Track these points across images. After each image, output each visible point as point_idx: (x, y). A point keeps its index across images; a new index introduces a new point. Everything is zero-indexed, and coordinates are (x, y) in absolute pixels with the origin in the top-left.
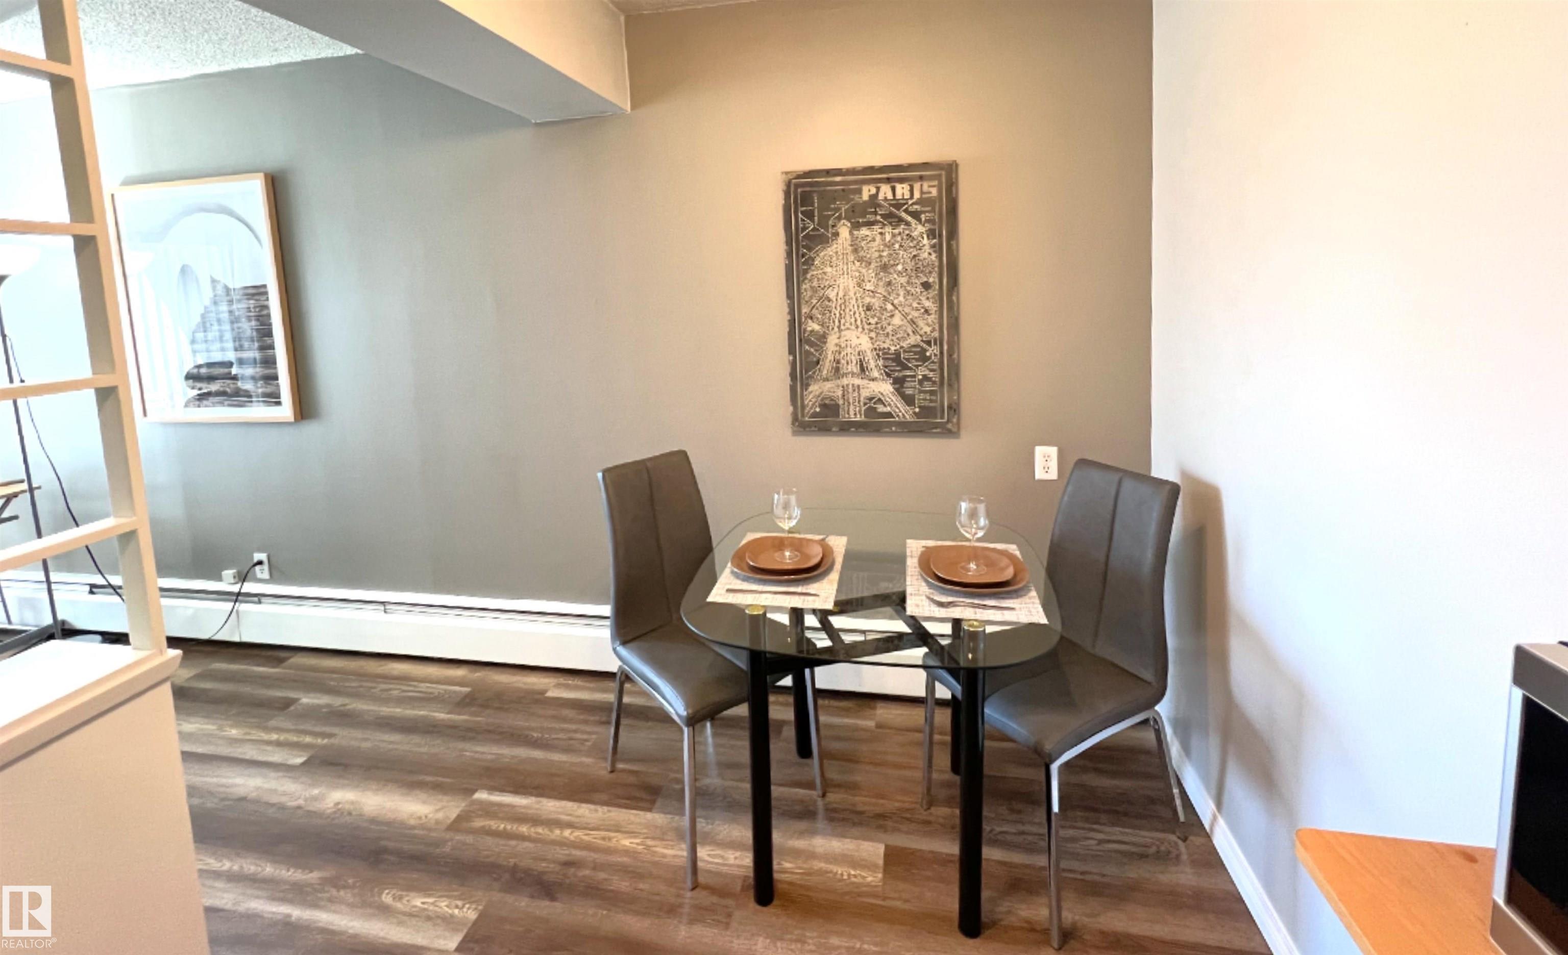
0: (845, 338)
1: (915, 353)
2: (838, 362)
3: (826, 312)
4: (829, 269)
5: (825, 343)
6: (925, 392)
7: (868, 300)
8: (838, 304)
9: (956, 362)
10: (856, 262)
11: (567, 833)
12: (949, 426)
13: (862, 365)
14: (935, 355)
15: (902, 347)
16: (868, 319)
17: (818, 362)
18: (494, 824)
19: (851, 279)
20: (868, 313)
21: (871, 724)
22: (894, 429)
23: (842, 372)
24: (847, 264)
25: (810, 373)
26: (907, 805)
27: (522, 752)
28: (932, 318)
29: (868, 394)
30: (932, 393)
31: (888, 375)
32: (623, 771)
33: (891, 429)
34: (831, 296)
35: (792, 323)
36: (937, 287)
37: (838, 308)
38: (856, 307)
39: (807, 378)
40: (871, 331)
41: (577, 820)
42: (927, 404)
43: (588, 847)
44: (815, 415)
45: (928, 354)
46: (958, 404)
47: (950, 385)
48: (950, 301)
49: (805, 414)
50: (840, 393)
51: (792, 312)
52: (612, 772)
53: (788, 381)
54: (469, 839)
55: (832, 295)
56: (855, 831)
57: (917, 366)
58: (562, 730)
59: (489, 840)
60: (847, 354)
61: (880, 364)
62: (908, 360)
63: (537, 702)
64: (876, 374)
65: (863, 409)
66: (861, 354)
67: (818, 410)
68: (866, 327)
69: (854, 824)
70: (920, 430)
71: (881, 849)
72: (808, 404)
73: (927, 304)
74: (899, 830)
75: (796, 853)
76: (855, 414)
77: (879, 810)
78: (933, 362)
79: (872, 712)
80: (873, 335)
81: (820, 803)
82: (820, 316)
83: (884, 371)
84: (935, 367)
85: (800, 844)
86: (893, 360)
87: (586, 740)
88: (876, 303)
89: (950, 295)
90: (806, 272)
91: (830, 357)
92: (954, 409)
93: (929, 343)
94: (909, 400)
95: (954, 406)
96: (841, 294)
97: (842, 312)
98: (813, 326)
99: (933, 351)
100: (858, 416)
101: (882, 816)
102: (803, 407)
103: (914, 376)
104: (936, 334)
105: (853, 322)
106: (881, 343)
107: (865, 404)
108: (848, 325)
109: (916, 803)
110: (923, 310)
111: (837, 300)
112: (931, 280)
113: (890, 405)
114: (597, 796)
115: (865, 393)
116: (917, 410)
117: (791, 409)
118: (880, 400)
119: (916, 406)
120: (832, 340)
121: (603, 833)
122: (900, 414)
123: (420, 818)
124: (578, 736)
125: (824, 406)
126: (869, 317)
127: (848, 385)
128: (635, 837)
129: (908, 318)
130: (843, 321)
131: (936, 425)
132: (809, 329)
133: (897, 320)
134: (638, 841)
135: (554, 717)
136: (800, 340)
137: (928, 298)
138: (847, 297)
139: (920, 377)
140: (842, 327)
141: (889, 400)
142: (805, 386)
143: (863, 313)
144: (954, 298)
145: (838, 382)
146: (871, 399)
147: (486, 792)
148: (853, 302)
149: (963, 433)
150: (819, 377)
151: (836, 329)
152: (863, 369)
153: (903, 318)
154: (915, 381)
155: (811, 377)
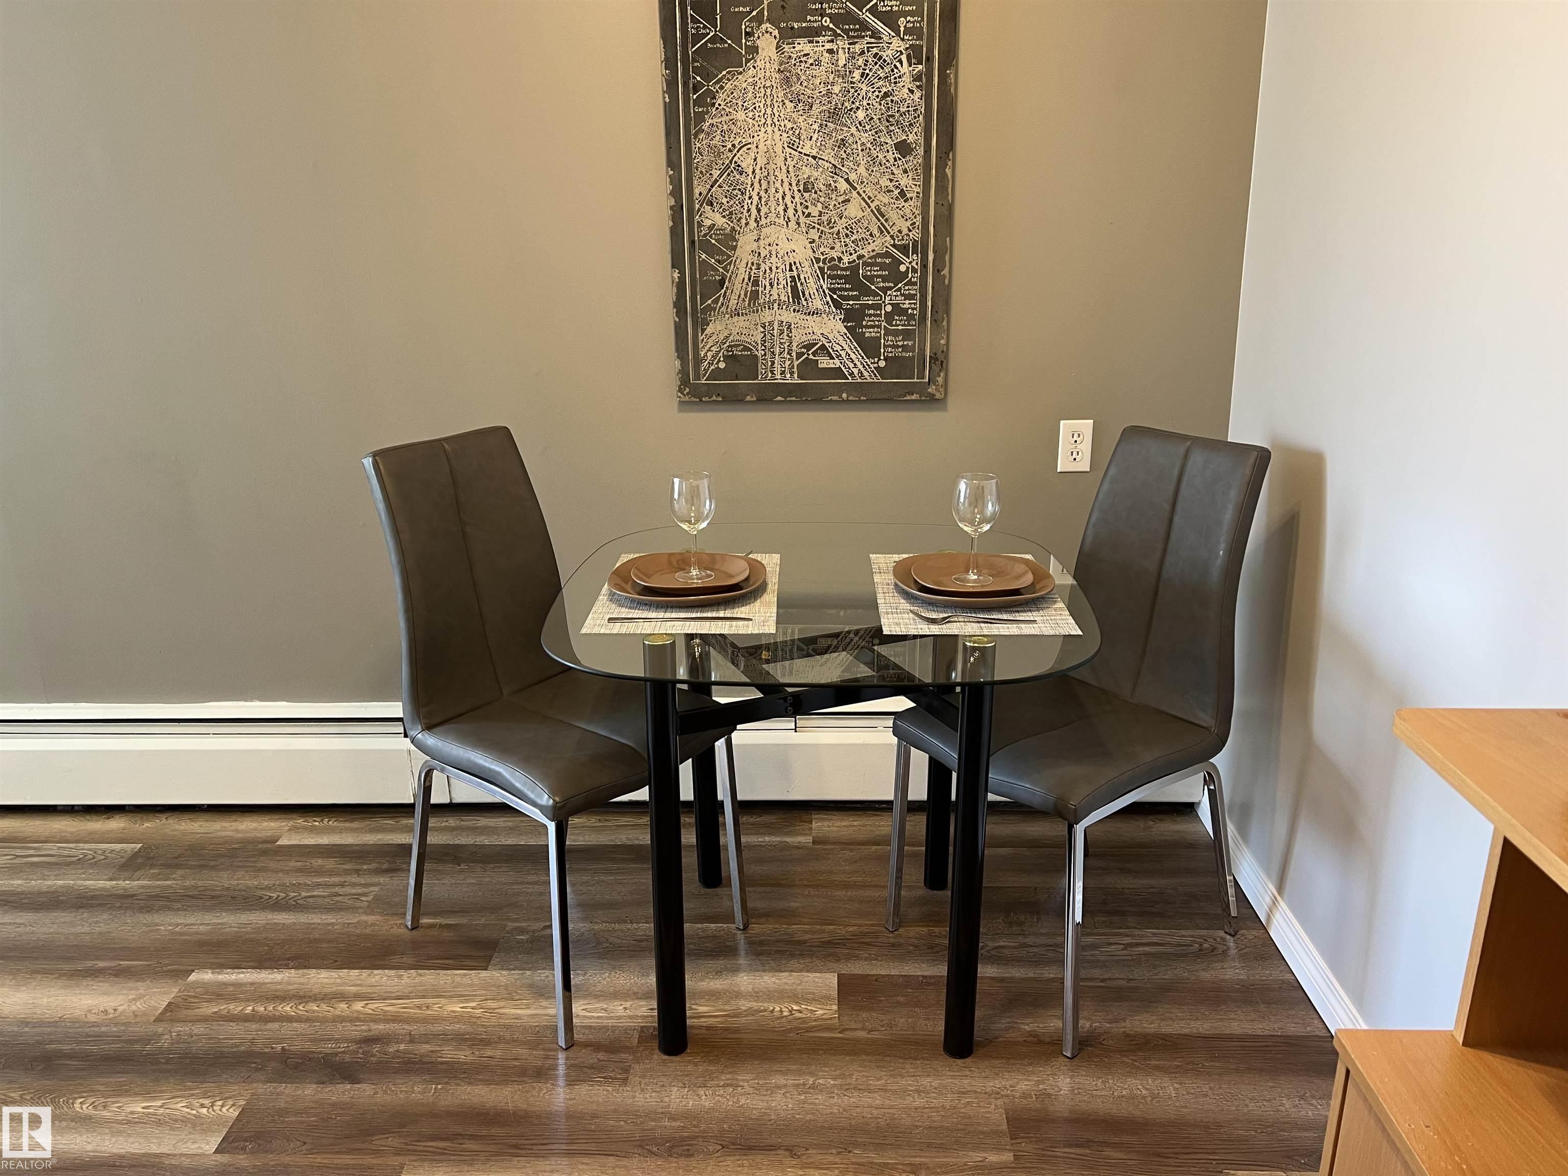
0: (767, 241)
1: (883, 267)
2: (756, 283)
3: (735, 192)
4: (741, 115)
5: (734, 248)
6: (896, 333)
7: (806, 172)
8: (757, 179)
9: (947, 282)
10: (787, 102)
11: (358, 1006)
12: (931, 389)
13: (794, 289)
14: (914, 270)
15: (860, 257)
16: (807, 207)
17: (722, 283)
18: (235, 1008)
19: (778, 133)
20: (806, 195)
21: (805, 840)
22: (844, 396)
23: (762, 301)
24: (772, 105)
25: (709, 302)
26: (864, 929)
27: (258, 918)
28: (912, 206)
29: (804, 338)
30: (907, 335)
31: (837, 305)
32: (431, 926)
33: (841, 397)
34: (743, 165)
35: (676, 211)
36: (921, 151)
37: (756, 185)
38: (786, 184)
39: (704, 311)
40: (810, 227)
41: (369, 990)
42: (899, 352)
43: (395, 1019)
44: (717, 374)
45: (903, 268)
46: (946, 354)
47: (934, 321)
48: (941, 177)
49: (702, 372)
50: (759, 338)
51: (676, 193)
52: (414, 928)
53: (669, 316)
54: (199, 1029)
55: (746, 163)
56: (794, 963)
57: (885, 290)
58: (319, 885)
59: (233, 1027)
60: (771, 269)
61: (825, 287)
62: (871, 279)
63: (264, 853)
64: (818, 304)
65: (796, 363)
66: (794, 268)
67: (722, 365)
68: (802, 220)
69: (793, 956)
70: (885, 397)
71: (833, 979)
72: (706, 355)
73: (904, 181)
74: (858, 958)
75: (714, 995)
76: (783, 373)
77: (826, 937)
78: (910, 283)
79: (806, 826)
80: (814, 235)
81: (740, 936)
82: (725, 200)
83: (831, 297)
84: (914, 290)
85: (717, 984)
86: (847, 279)
87: (364, 895)
88: (821, 177)
89: (941, 166)
90: (700, 118)
91: (742, 273)
92: (940, 360)
93: (904, 249)
94: (869, 348)
95: (941, 357)
96: (761, 161)
97: (762, 193)
98: (713, 218)
99: (910, 263)
100: (788, 376)
101: (830, 943)
102: (698, 361)
103: (878, 307)
104: (916, 234)
105: (782, 213)
106: (827, 250)
107: (799, 355)
108: (772, 216)
109: (879, 925)
110: (896, 192)
111: (754, 172)
112: (911, 138)
113: (839, 356)
114: (395, 959)
115: (799, 337)
116: (882, 364)
117: (678, 363)
118: (823, 347)
119: (882, 358)
120: (746, 243)
121: (417, 1001)
122: (856, 371)
123: (106, 1012)
124: (348, 890)
125: (731, 359)
126: (809, 204)
127: (771, 323)
128: (467, 1001)
129: (873, 205)
130: (764, 210)
131: (910, 389)
132: (708, 223)
133: (854, 210)
134: (473, 1004)
135: (299, 870)
136: (692, 242)
137: (905, 171)
138: (771, 167)
139: (889, 308)
140: (763, 222)
141: (838, 348)
142: (701, 324)
143: (797, 196)
144: (948, 171)
145: (754, 317)
146: (809, 347)
147: (210, 971)
148: (782, 175)
149: (950, 400)
150: (723, 309)
151: (753, 224)
152: (796, 294)
153: (864, 204)
154: (880, 315)
155: (710, 308)
